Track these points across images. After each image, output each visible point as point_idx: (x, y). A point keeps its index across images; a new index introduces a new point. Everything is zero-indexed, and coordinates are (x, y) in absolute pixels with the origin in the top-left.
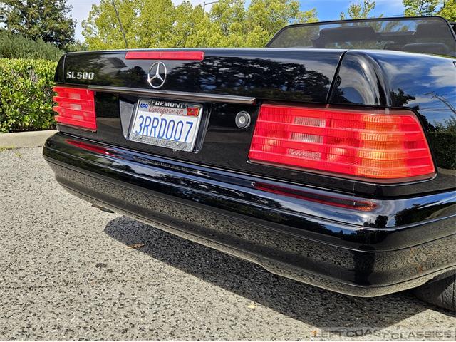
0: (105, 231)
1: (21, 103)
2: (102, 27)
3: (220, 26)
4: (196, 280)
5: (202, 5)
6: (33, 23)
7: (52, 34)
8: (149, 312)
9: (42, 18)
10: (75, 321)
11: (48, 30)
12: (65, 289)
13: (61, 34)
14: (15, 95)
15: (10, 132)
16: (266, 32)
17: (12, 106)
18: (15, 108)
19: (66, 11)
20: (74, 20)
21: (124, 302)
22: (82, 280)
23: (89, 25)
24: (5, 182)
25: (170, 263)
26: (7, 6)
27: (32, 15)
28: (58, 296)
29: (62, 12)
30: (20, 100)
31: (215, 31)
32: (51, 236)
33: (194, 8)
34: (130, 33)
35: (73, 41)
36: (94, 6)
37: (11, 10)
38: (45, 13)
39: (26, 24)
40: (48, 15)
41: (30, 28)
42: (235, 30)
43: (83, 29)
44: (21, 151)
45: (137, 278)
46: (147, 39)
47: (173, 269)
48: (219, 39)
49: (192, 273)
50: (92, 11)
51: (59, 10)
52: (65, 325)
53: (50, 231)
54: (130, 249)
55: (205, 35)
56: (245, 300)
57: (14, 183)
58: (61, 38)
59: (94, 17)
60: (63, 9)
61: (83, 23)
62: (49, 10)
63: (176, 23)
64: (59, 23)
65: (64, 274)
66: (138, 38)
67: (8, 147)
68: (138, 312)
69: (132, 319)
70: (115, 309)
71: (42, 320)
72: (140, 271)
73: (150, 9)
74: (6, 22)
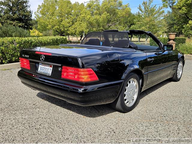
0: (37, 95)
1: (11, 53)
2: (43, 14)
3: (90, 12)
4: (59, 107)
5: (84, 3)
6: (15, 13)
7: (23, 17)
8: (45, 114)
9: (18, 11)
10: (26, 117)
11: (21, 16)
12: (24, 110)
13: (26, 17)
14: (9, 50)
15: (8, 63)
16: (109, 14)
17: (8, 55)
18: (9, 55)
19: (28, 7)
20: (31, 11)
21: (39, 113)
22: (29, 108)
23: (37, 13)
24: (7, 81)
25: (53, 103)
26: (4, 6)
27: (14, 10)
28: (22, 112)
29: (26, 8)
30: (11, 52)
31: (88, 14)
32: (21, 97)
33: (80, 4)
34: (54, 16)
35: (31, 20)
36: (39, 6)
37: (6, 8)
38: (20, 9)
39: (12, 13)
40: (21, 9)
41: (14, 15)
42: (96, 14)
43: (35, 15)
44: (12, 70)
45: (44, 107)
46: (61, 18)
47: (54, 105)
48: (90, 18)
49: (58, 105)
50: (38, 8)
51: (25, 7)
52: (24, 118)
53: (21, 96)
54: (43, 100)
55: (84, 17)
56: (70, 111)
57: (10, 82)
58: (27, 18)
59: (39, 10)
60: (27, 7)
61: (35, 13)
62: (21, 7)
63: (73, 11)
64: (25, 12)
65: (24, 107)
66: (58, 18)
67: (7, 69)
68: (42, 114)
69: (40, 116)
70: (36, 114)
71: (18, 117)
72: (45, 105)
73: (62, 6)
74: (4, 13)
